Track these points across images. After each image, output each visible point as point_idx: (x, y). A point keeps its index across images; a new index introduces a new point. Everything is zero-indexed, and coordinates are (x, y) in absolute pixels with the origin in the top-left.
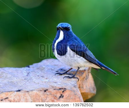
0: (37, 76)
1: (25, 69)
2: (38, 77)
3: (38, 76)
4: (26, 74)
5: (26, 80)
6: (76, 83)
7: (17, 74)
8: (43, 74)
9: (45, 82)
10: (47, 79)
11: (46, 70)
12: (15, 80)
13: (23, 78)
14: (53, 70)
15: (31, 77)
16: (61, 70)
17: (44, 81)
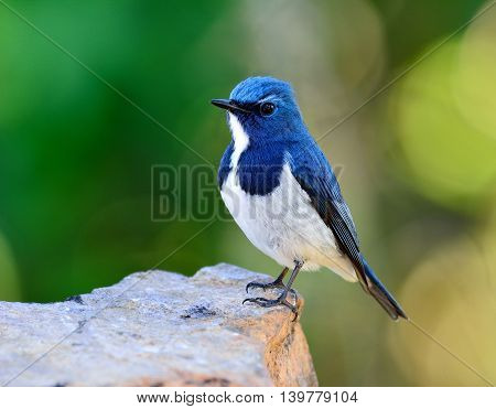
0: (114, 334)
1: (68, 309)
2: (122, 337)
3: (121, 334)
4: (73, 327)
5: (78, 348)
6: (260, 361)
7: (41, 327)
8: (134, 327)
9: (151, 356)
10: (152, 344)
11: (145, 311)
12: (37, 347)
13: (68, 342)
14: (171, 312)
15: (94, 338)
16: (201, 311)
17: (146, 353)
